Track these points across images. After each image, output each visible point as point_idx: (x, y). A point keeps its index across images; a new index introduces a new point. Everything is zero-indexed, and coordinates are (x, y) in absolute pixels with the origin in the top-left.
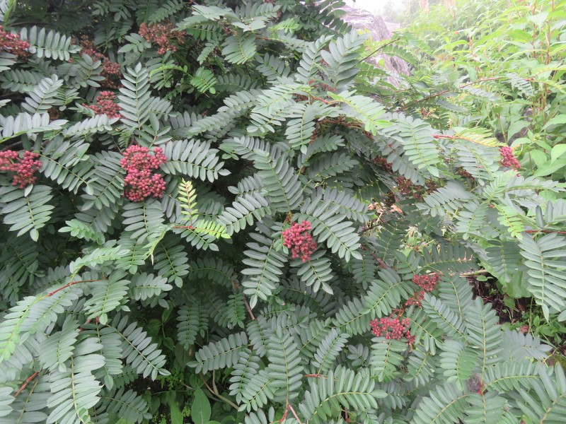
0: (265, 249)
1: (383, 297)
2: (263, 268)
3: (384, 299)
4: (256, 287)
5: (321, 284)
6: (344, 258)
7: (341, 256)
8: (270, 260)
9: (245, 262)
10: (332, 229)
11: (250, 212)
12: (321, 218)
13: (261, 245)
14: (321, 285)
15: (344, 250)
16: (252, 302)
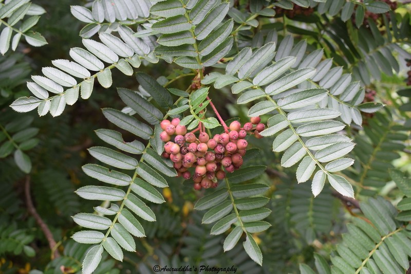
0: (134, 148)
1: (367, 260)
2: (125, 189)
3: (371, 263)
4: (104, 228)
5: (244, 235)
6: (309, 182)
7: (302, 177)
8: (141, 171)
9: (89, 171)
10: (292, 117)
11: (106, 65)
12: (269, 90)
13: (128, 137)
14: (243, 239)
15: (311, 168)
16: (89, 262)
